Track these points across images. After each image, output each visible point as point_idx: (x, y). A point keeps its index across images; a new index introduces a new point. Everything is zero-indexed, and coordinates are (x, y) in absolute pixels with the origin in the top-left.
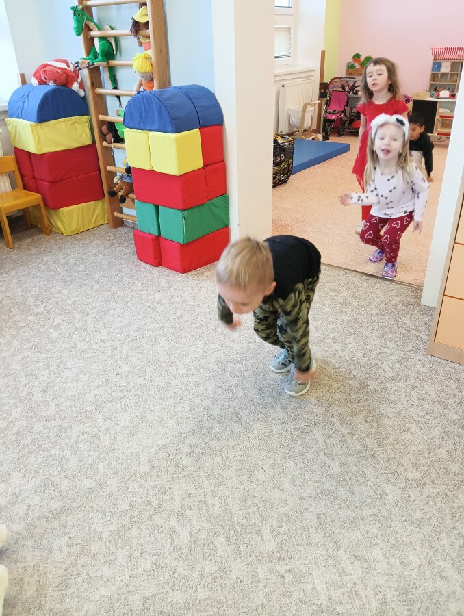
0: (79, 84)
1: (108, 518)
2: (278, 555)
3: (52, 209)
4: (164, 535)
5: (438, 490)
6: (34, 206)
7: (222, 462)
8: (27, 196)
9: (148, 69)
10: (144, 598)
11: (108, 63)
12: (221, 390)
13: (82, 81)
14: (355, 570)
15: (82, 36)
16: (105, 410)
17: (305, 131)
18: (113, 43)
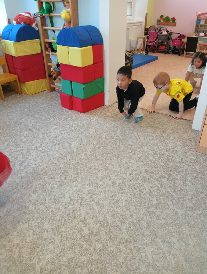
0: (36, 25)
1: (51, 222)
2: (129, 240)
3: (22, 83)
4: (77, 230)
5: (201, 212)
6: (14, 81)
7: (102, 198)
8: (11, 76)
9: (68, 17)
10: (68, 259)
11: (49, 15)
12: (102, 166)
13: (37, 23)
14: (164, 247)
16: (49, 174)
17: (138, 50)
18: (52, 5)
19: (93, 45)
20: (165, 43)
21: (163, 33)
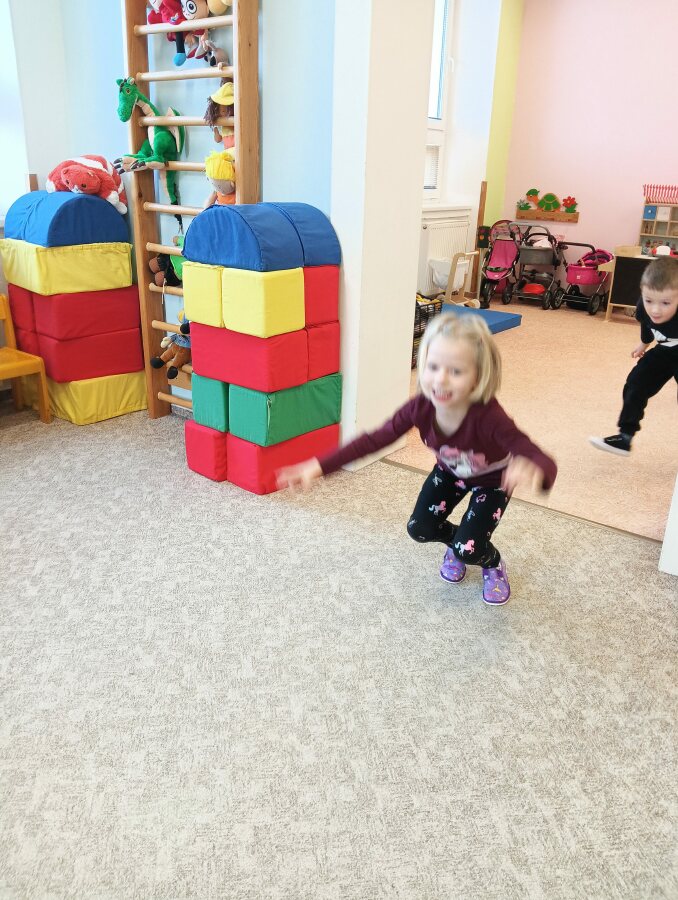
0: (120, 195)
3: (59, 382)
8: (20, 358)
9: (228, 174)
11: (167, 165)
13: (124, 190)
15: (129, 122)
17: (455, 293)
18: (177, 135)
19: (306, 266)
20: (545, 275)
21: (536, 245)
